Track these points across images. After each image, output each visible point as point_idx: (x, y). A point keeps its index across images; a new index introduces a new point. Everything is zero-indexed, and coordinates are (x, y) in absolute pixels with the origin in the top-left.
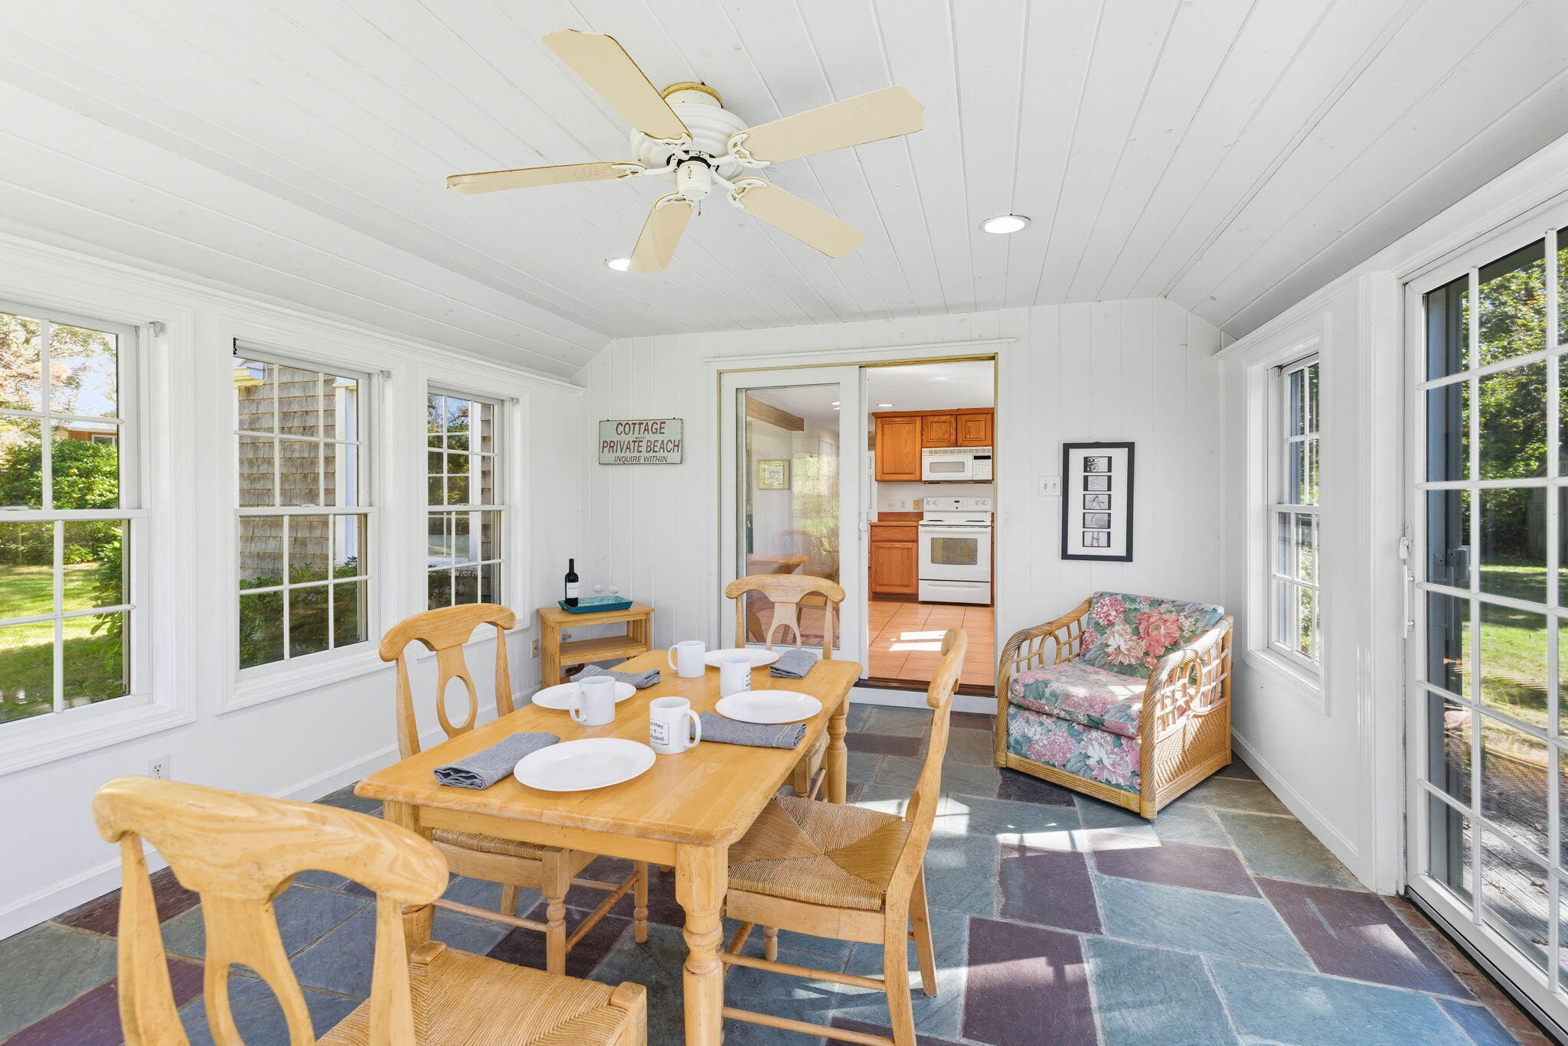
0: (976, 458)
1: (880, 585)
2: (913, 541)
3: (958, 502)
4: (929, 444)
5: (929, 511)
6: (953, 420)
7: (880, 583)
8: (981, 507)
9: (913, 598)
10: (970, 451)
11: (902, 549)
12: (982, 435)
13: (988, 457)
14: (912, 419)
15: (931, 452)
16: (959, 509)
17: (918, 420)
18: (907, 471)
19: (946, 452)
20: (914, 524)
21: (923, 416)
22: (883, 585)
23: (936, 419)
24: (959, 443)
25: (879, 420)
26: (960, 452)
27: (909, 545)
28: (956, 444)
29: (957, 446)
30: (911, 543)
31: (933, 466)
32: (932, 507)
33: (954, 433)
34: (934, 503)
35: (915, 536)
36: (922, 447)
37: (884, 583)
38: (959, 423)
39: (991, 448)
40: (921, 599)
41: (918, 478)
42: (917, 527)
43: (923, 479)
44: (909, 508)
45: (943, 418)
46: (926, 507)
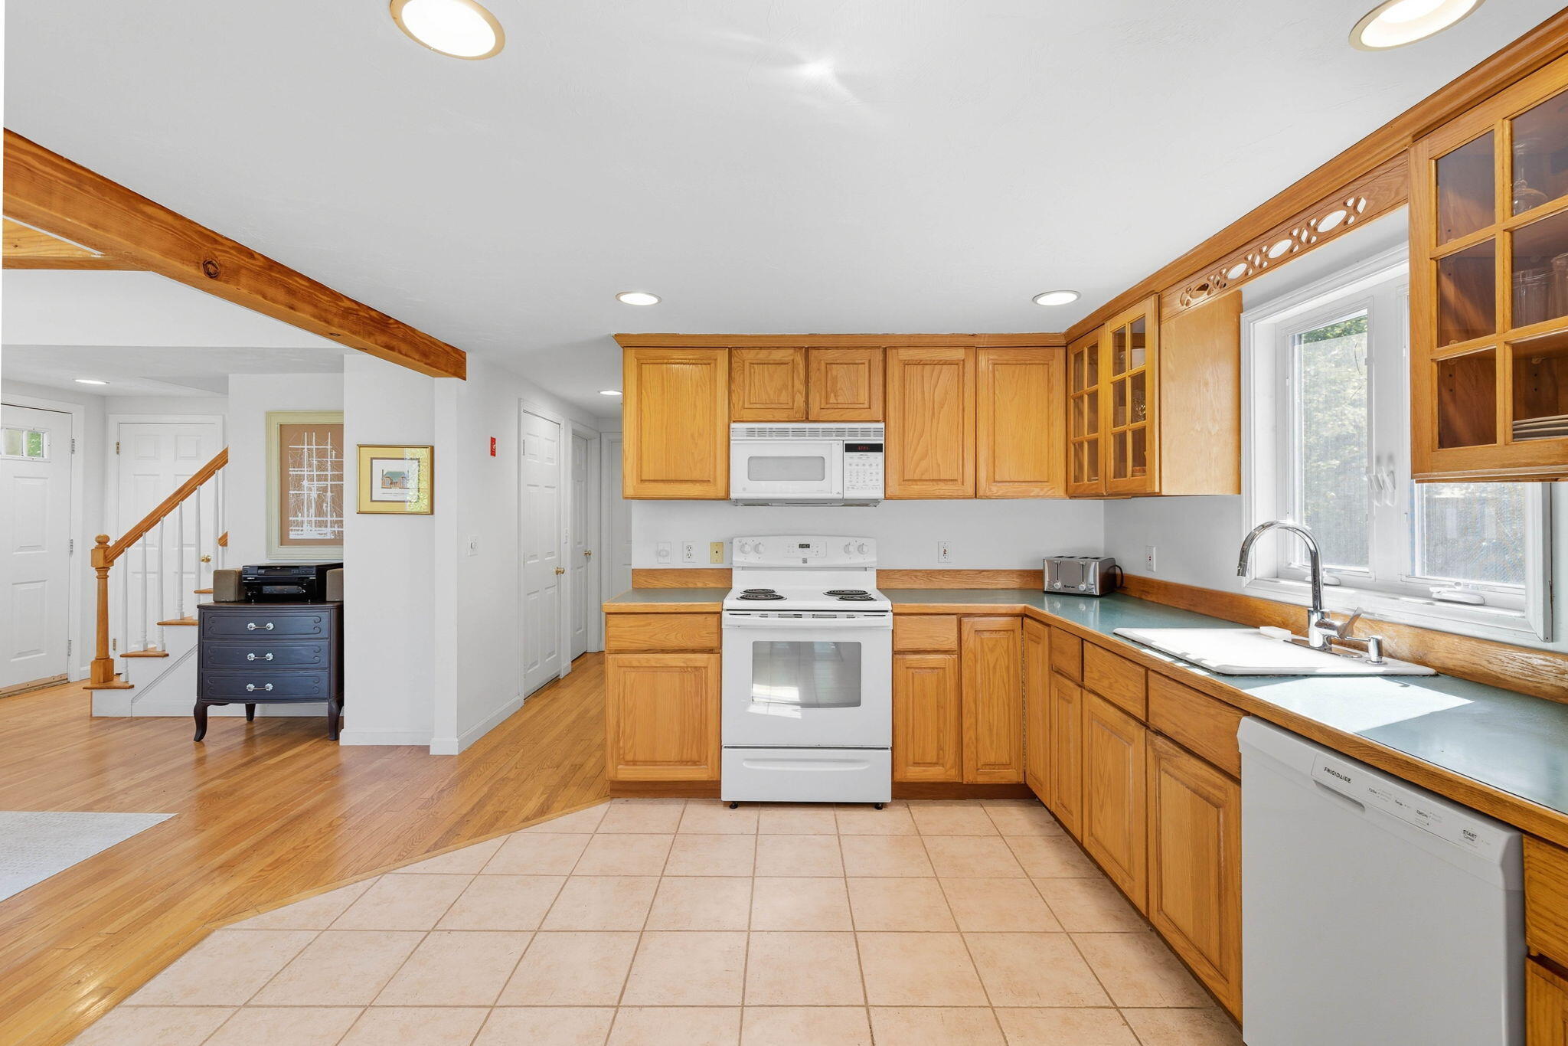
0: (850, 448)
1: (627, 763)
2: (710, 651)
3: (808, 546)
4: (746, 414)
5: (743, 568)
6: (799, 359)
7: (629, 757)
8: (859, 560)
9: (708, 791)
10: (840, 433)
11: (683, 670)
12: (863, 396)
13: (876, 448)
14: (710, 352)
15: (751, 432)
16: (810, 563)
17: (722, 356)
18: (696, 475)
19: (784, 433)
20: (709, 605)
21: (732, 347)
22: (634, 763)
23: (763, 355)
24: (814, 412)
25: (631, 352)
26: (814, 433)
27: (700, 659)
28: (807, 418)
29: (807, 420)
30: (706, 656)
31: (758, 467)
32: (752, 559)
33: (802, 388)
34: (756, 549)
35: (715, 637)
36: (730, 420)
37: (640, 757)
38: (813, 365)
39: (882, 425)
40: (727, 795)
41: (722, 494)
42: (719, 614)
43: (733, 496)
44: (703, 560)
45: (778, 355)
46: (738, 559)
